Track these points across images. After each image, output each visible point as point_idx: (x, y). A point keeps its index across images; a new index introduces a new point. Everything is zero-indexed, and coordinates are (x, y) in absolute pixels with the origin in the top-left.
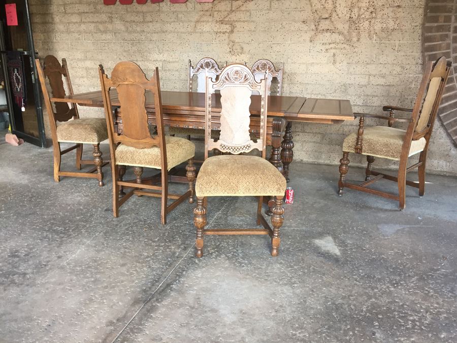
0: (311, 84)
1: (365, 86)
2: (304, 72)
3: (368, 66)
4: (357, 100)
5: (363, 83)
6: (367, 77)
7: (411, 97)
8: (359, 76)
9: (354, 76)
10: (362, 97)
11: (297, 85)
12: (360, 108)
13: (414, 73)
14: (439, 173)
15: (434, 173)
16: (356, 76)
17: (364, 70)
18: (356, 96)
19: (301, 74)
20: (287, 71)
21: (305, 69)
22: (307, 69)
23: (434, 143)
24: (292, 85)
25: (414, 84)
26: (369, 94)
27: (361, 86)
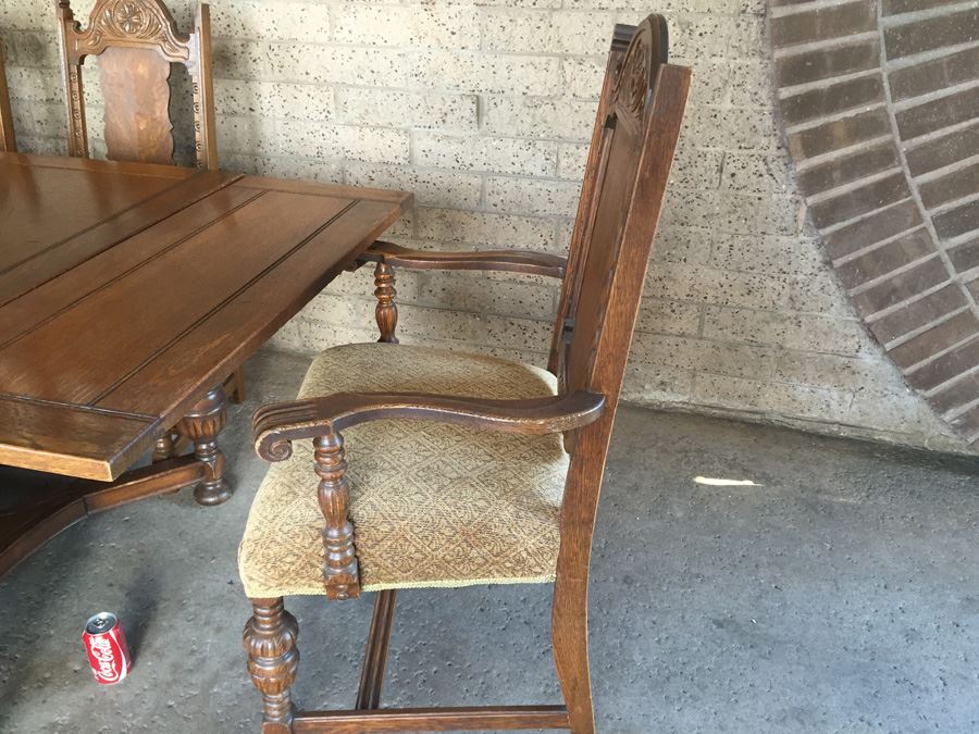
0: (354, 86)
1: (551, 100)
2: (323, 38)
3: (556, 18)
4: (524, 154)
5: (537, 90)
6: (554, 66)
7: (720, 149)
8: (525, 60)
9: (505, 60)
10: (539, 144)
11: (306, 90)
12: (539, 185)
13: (732, 53)
14: (815, 425)
15: (798, 424)
16: (514, 58)
17: (540, 34)
18: (520, 142)
19: (315, 44)
20: (263, 32)
21: (327, 28)
22: (333, 26)
23: (799, 324)
24: (291, 88)
25: (728, 98)
26: (567, 133)
27: (532, 103)
